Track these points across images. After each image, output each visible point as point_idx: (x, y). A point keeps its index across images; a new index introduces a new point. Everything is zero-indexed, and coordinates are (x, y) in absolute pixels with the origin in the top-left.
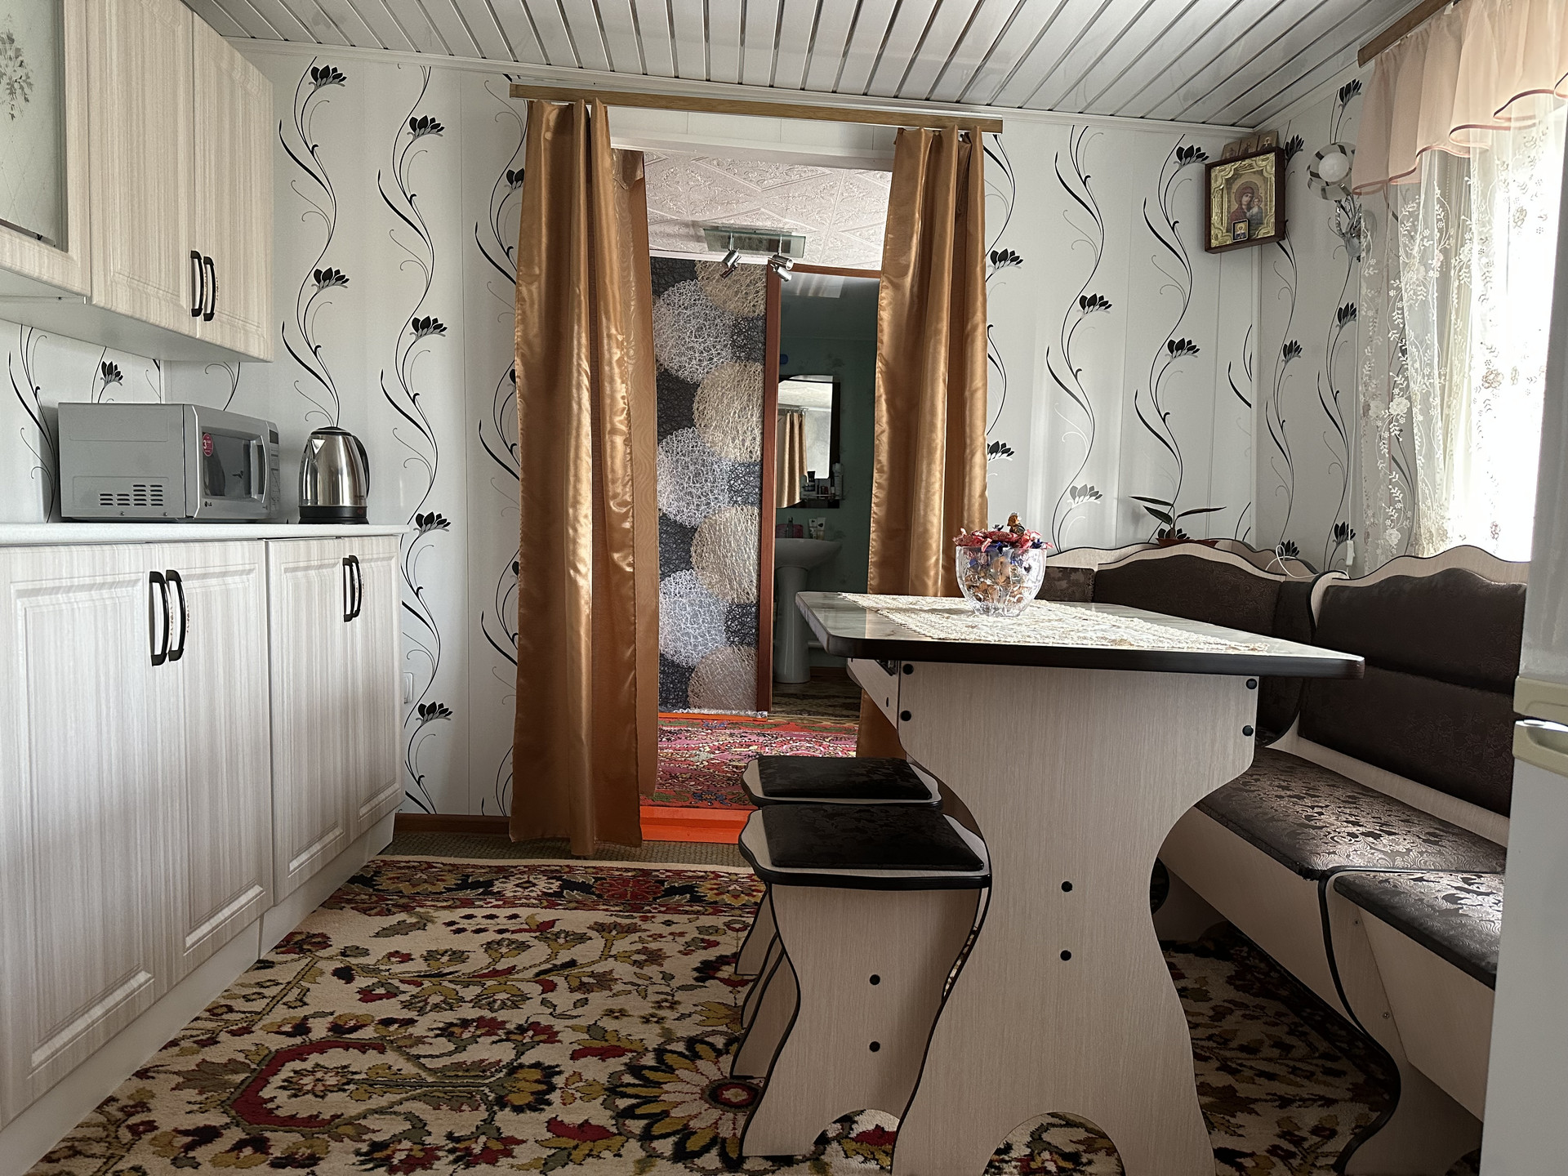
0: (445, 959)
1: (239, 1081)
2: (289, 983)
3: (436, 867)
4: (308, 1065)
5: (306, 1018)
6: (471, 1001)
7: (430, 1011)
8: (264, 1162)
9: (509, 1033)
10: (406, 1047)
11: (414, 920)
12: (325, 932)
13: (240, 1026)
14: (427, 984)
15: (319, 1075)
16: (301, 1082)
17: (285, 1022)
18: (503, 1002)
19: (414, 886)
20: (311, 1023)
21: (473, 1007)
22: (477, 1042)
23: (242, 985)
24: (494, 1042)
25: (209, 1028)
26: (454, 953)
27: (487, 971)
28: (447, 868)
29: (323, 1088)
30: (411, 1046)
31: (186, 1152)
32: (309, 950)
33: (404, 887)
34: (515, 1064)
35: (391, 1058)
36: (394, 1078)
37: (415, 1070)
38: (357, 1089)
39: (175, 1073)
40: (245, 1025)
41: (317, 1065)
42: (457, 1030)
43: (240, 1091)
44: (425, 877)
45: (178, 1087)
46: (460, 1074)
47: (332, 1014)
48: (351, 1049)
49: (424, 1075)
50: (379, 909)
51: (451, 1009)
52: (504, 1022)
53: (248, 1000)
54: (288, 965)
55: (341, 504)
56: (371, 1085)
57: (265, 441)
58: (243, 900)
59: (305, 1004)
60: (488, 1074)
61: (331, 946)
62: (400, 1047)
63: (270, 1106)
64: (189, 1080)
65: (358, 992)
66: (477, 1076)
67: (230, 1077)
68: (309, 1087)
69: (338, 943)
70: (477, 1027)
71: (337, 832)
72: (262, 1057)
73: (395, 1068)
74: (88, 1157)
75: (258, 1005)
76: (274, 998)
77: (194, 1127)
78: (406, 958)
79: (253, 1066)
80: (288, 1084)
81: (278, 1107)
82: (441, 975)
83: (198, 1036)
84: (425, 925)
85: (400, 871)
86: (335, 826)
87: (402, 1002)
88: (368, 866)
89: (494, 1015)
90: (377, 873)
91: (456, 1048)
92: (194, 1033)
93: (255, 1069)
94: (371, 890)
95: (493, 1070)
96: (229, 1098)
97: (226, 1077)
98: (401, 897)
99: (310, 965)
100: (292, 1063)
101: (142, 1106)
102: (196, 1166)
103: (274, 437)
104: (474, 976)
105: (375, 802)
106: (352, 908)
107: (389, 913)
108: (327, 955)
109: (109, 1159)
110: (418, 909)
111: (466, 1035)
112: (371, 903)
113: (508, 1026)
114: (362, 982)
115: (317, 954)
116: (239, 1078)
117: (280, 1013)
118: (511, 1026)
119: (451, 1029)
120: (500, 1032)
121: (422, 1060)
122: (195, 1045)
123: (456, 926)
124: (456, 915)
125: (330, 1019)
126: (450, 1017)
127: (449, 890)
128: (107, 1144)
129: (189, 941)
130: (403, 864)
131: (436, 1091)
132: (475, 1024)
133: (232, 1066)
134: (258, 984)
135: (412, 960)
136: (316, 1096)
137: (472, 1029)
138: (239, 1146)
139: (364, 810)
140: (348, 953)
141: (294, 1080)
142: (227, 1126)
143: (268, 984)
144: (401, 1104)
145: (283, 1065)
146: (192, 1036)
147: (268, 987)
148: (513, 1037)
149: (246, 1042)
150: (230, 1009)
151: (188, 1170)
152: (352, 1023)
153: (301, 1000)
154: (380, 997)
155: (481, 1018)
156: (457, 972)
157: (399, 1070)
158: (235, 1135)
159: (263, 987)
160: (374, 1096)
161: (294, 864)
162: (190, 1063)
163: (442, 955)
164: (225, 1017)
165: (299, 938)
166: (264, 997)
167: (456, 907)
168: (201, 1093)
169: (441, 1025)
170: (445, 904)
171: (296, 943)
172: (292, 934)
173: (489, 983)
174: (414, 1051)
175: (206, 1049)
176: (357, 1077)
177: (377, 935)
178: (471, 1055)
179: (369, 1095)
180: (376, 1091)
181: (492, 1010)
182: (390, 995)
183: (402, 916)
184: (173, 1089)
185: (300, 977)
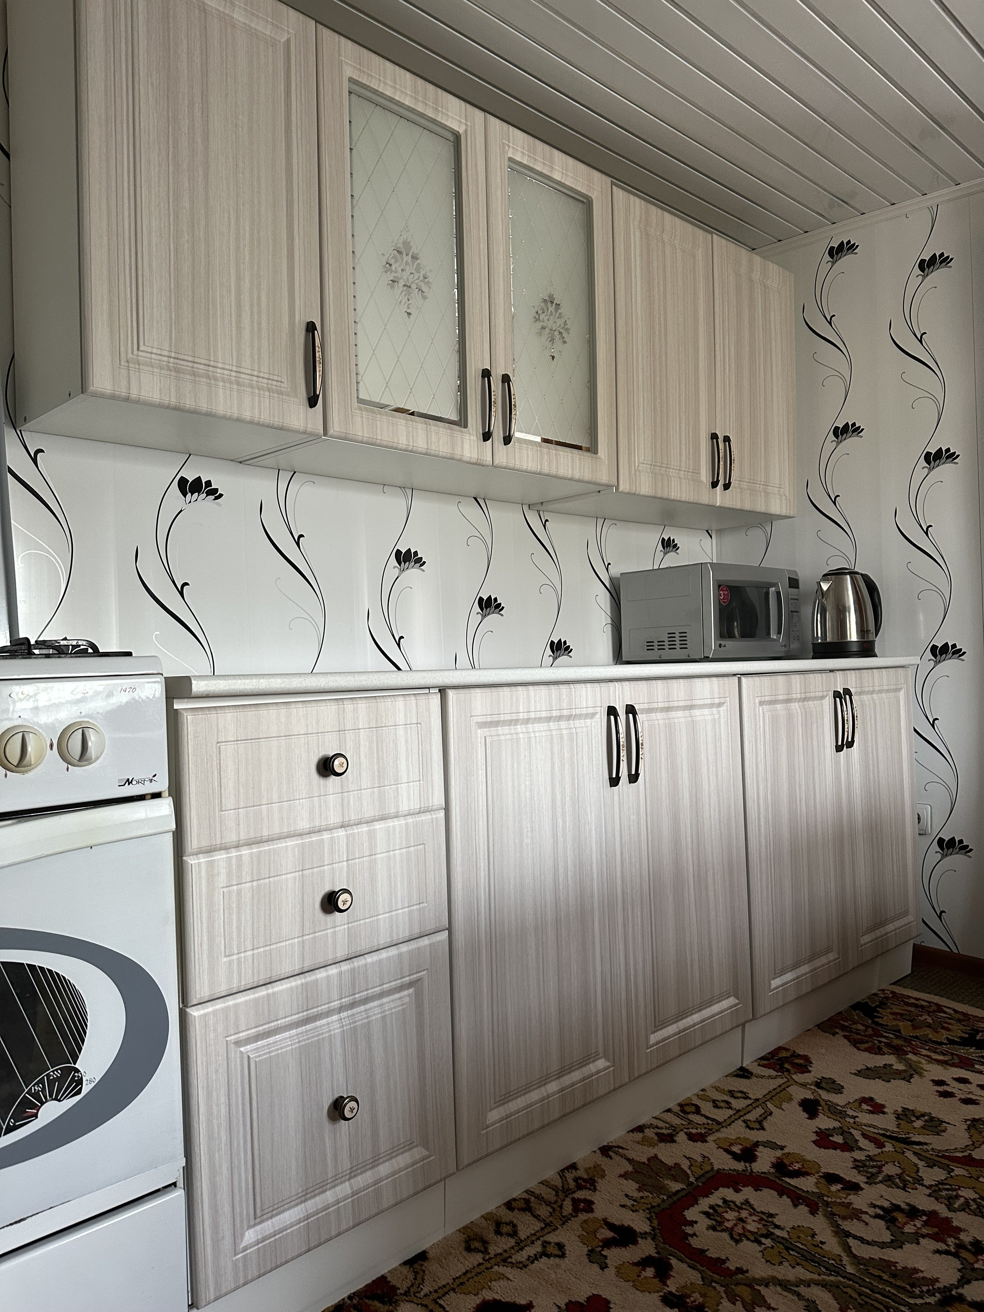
0: (918, 1124)
1: (674, 1190)
2: (757, 1100)
3: (945, 1013)
4: (738, 1198)
5: (757, 1144)
6: (930, 1187)
7: (881, 1182)
8: (658, 1292)
9: (961, 1246)
10: (839, 1216)
11: (901, 1067)
12: (810, 1055)
13: (699, 1131)
14: (889, 1147)
15: (744, 1214)
16: (725, 1215)
17: (738, 1141)
18: (967, 1202)
19: (915, 1027)
20: (762, 1152)
21: (929, 1195)
22: (918, 1243)
23: (717, 1089)
24: (938, 1252)
25: (674, 1124)
26: (932, 1119)
27: (960, 1155)
28: (958, 1016)
29: (741, 1231)
30: (844, 1218)
31: (603, 1247)
32: (788, 1071)
33: (905, 1027)
34: (954, 1293)
35: (819, 1225)
36: (814, 1250)
37: (837, 1250)
38: (773, 1247)
39: (628, 1160)
40: (703, 1131)
41: (747, 1202)
42: (901, 1218)
43: (671, 1201)
44: (930, 1020)
45: (625, 1176)
46: (885, 1277)
47: (782, 1148)
48: (785, 1197)
49: (845, 1259)
50: (870, 1044)
51: (904, 1189)
52: (959, 1230)
53: (716, 1106)
54: (763, 1081)
55: (849, 639)
56: (787, 1249)
57: (783, 587)
58: (716, 1008)
59: (763, 1129)
60: (917, 1291)
61: (810, 1072)
62: (833, 1214)
63: (688, 1230)
64: (636, 1172)
65: (816, 1132)
66: (903, 1288)
67: (670, 1183)
68: (728, 1225)
69: (819, 1070)
70: (926, 1224)
71: (831, 956)
72: (703, 1172)
73: (818, 1238)
74: (534, 1216)
75: (721, 1115)
76: (738, 1111)
77: (620, 1224)
78: (878, 1109)
79: (692, 1179)
80: (713, 1213)
81: (695, 1234)
82: (907, 1142)
83: (662, 1128)
84: (911, 1076)
85: (907, 1008)
86: (828, 950)
87: (856, 1160)
88: (875, 995)
89: (950, 1215)
90: (883, 1004)
91: (892, 1240)
92: (660, 1124)
93: (692, 1183)
94: (870, 1022)
95: (925, 1289)
96: (658, 1206)
97: (666, 1182)
98: (897, 1037)
99: (783, 1087)
100: (726, 1190)
101: (590, 1183)
102: (603, 1267)
103: (794, 583)
104: (944, 1157)
105: (882, 931)
106: (845, 1037)
107: (879, 1051)
108: (802, 1081)
109: (547, 1225)
110: (910, 1056)
111: (909, 1229)
112: (865, 1036)
113: (962, 1236)
114: (824, 1122)
115: (794, 1077)
116: (675, 1186)
117: (737, 1130)
118: (965, 1238)
119: (896, 1214)
120: (951, 1241)
121: (850, 1241)
122: (656, 1138)
123: (946, 1088)
124: (949, 1074)
125: (779, 1153)
126: (899, 1197)
127: (951, 1042)
128: (551, 1210)
129: (653, 1038)
130: (913, 1001)
131: (850, 1286)
132: (924, 1218)
133: (675, 1172)
134: (730, 1091)
135: (884, 1113)
136: (732, 1238)
137: (918, 1224)
138: (645, 1262)
139: (866, 939)
140: (823, 1085)
141: (720, 1210)
142: (644, 1235)
143: (739, 1095)
144: (809, 1286)
145: (717, 1189)
146: (657, 1127)
147: (738, 1098)
148: (964, 1254)
149: (696, 1150)
150: (698, 1111)
151: (596, 1267)
152: (797, 1166)
153: (760, 1123)
154: (835, 1146)
155: (933, 1214)
156: (926, 1144)
157: (822, 1243)
158: (646, 1248)
159: (733, 1096)
160: (786, 1264)
161: (775, 983)
162: (642, 1154)
163: (918, 1118)
164: (691, 1117)
165: (784, 1054)
166: (730, 1108)
167: (953, 1065)
168: (639, 1190)
169: (886, 1204)
170: (941, 1058)
171: (780, 1059)
172: (780, 1049)
173: (959, 1171)
174: (847, 1225)
175: (663, 1144)
176: (778, 1232)
177: (859, 1073)
178: (906, 1257)
179: (781, 1259)
180: (789, 1258)
181: (950, 1208)
182: (848, 1146)
183: (890, 1059)
184: (621, 1176)
185: (768, 1097)
